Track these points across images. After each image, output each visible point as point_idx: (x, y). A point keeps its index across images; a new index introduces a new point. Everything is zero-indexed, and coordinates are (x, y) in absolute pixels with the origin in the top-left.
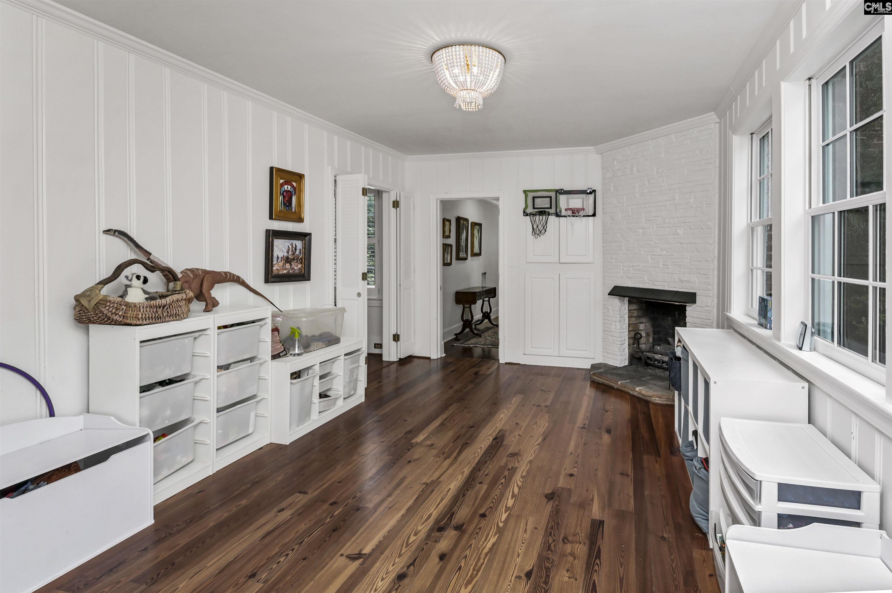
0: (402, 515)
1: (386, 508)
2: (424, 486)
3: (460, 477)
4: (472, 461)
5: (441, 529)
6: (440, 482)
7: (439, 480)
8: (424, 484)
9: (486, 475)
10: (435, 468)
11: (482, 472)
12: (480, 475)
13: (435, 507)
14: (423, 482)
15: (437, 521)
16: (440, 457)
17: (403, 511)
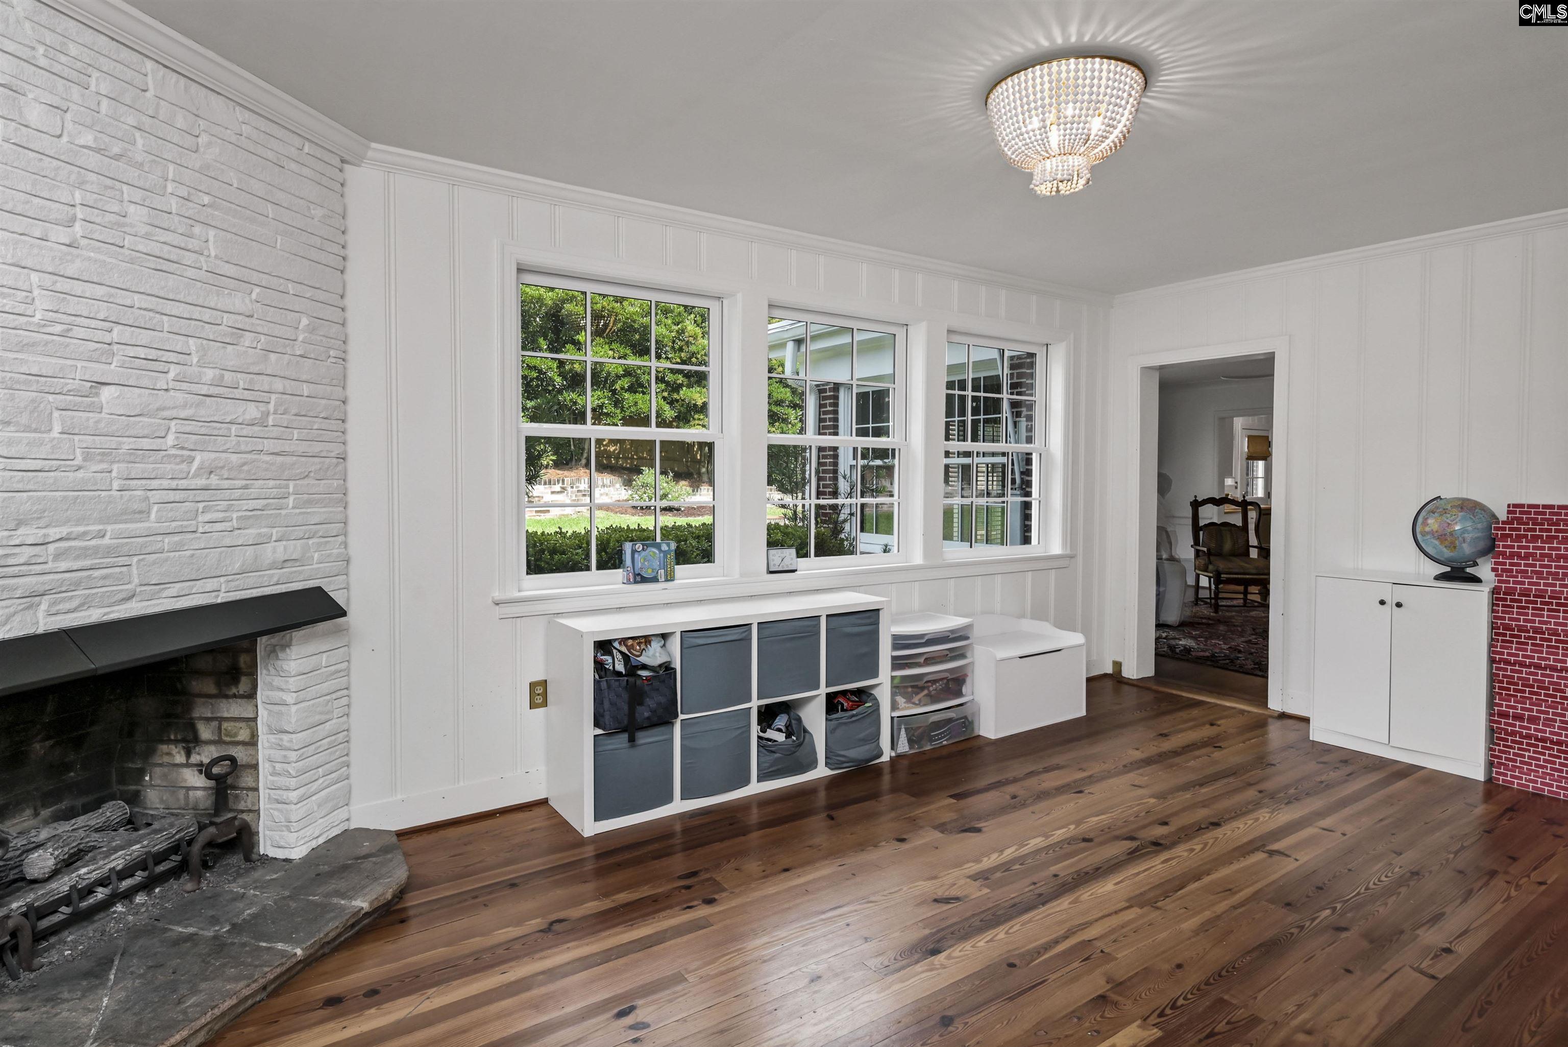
0: (1208, 875)
1: (1236, 893)
2: (1159, 904)
3: (1085, 896)
4: (1037, 918)
5: (1156, 844)
6: (1128, 900)
7: (1128, 904)
8: (1158, 908)
9: (1035, 884)
10: (1124, 930)
11: (1037, 892)
12: (1043, 888)
13: (1153, 869)
14: (1158, 913)
15: (1157, 853)
16: (1102, 951)
17: (1207, 880)
